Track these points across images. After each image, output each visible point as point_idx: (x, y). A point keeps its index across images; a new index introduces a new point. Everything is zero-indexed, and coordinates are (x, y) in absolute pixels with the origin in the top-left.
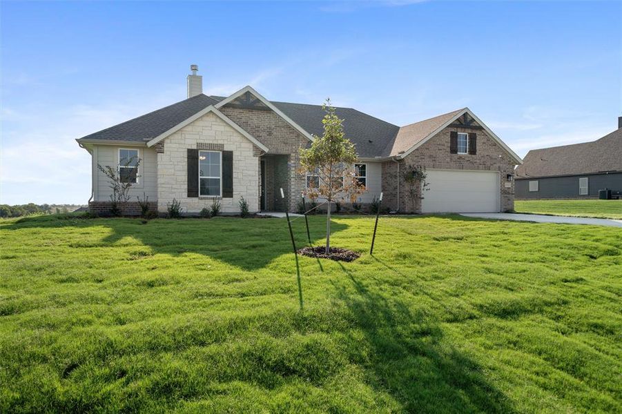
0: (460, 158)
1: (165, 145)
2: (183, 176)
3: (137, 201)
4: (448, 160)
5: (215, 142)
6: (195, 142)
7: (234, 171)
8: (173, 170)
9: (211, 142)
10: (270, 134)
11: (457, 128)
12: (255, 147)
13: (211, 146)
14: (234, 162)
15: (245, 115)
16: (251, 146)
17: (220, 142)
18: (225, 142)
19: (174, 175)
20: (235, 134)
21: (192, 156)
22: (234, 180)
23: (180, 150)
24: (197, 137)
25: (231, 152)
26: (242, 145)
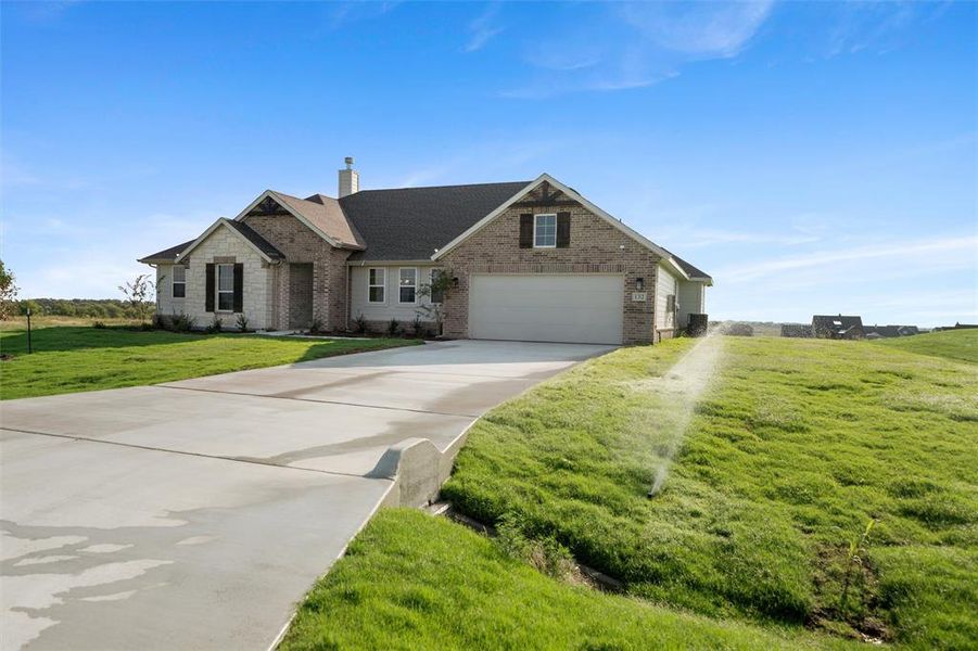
0: (538, 254)
1: (191, 261)
2: (202, 291)
3: (172, 314)
4: (516, 258)
5: (229, 255)
6: (212, 256)
7: (244, 284)
8: (195, 286)
9: (225, 255)
10: (292, 241)
11: (532, 207)
12: (262, 258)
13: (226, 259)
14: (244, 275)
16: (259, 259)
17: (233, 255)
18: (237, 254)
19: (197, 290)
20: (246, 245)
21: (210, 269)
22: (244, 294)
23: (201, 265)
24: (213, 251)
25: (242, 265)
26: (252, 256)
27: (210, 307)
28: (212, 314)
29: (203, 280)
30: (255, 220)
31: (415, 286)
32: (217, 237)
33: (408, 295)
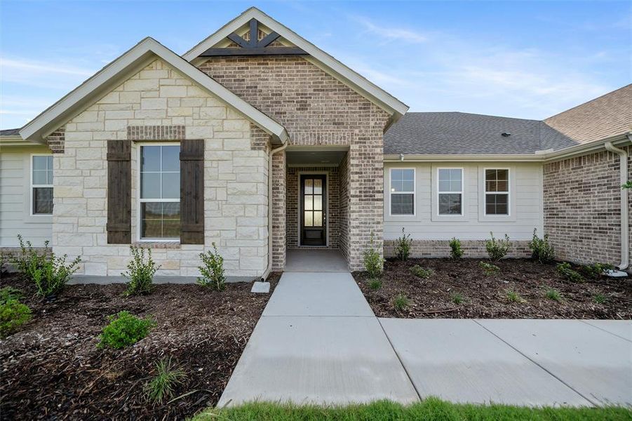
1: (68, 136)
2: (99, 200)
5: (167, 123)
6: (123, 125)
7: (207, 183)
8: (80, 188)
10: (303, 107)
12: (255, 127)
13: (159, 134)
14: (207, 164)
15: (252, 72)
16: (247, 127)
17: (177, 122)
18: (189, 121)
19: (83, 197)
20: (211, 102)
21: (118, 154)
22: (207, 205)
23: (94, 144)
24: (129, 114)
25: (201, 143)
26: (228, 125)
27: (118, 232)
28: (124, 249)
29: (101, 176)
30: (221, 67)
31: (462, 193)
32: (133, 85)
33: (452, 205)
